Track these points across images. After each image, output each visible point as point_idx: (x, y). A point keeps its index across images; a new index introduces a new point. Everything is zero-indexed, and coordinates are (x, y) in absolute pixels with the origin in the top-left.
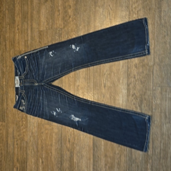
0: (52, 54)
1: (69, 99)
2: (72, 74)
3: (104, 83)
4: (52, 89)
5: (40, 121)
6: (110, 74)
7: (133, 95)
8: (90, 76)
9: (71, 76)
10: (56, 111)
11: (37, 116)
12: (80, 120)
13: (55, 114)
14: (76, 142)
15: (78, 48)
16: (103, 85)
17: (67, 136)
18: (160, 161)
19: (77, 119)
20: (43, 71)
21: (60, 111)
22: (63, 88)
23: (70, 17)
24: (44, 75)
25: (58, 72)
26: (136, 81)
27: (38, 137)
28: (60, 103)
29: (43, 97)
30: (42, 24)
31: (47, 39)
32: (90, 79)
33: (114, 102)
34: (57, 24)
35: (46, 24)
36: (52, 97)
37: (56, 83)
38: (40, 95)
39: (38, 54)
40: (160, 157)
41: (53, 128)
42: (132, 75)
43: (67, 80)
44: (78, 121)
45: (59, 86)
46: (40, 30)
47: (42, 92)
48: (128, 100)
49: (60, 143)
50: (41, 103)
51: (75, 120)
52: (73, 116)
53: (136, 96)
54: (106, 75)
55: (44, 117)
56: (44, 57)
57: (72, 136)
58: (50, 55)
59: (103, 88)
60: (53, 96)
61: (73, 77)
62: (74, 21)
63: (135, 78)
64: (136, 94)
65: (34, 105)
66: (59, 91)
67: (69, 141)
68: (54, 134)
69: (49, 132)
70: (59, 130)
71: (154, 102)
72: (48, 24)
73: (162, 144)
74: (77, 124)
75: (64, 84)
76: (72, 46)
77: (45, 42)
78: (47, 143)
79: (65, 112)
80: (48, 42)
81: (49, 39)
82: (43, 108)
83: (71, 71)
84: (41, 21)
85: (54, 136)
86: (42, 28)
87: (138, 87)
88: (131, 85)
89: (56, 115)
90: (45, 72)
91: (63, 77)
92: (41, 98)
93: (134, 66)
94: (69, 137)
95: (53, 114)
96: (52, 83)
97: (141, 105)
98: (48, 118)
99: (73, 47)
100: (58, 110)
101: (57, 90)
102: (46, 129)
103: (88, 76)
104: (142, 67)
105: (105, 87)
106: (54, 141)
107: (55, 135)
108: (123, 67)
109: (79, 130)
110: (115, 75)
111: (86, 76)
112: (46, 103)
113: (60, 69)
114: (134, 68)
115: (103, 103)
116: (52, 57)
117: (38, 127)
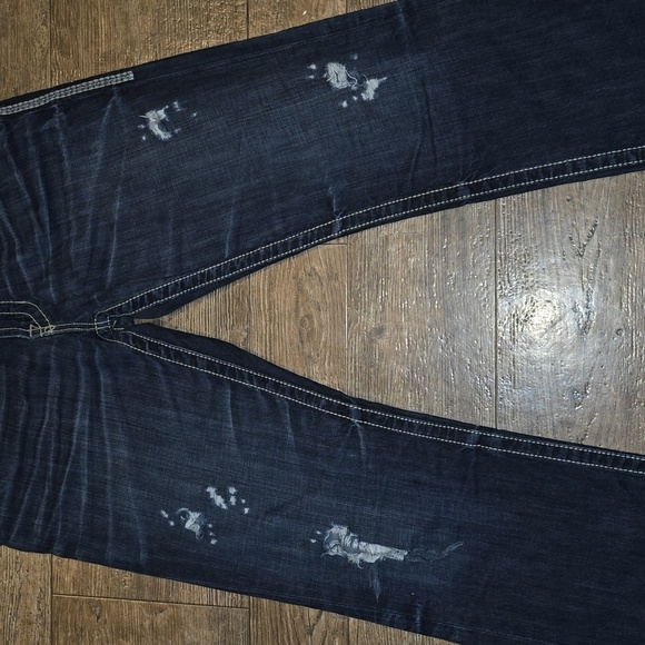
0: (163, 124)
1: (303, 421)
4: (178, 355)
6: (618, 250)
9: (320, 269)
10: (204, 505)
11: (57, 547)
12: (399, 556)
13: (192, 522)
15: (373, 84)
19: (375, 552)
20: (94, 240)
21: (233, 500)
22: (257, 349)
24: (104, 263)
25: (218, 246)
28: (234, 449)
29: (95, 417)
31: (121, 28)
36: (171, 413)
37: (196, 318)
38: (74, 400)
43: (284, 297)
44: (385, 564)
45: (225, 337)
47: (83, 383)
50: (84, 457)
51: (355, 559)
52: (340, 531)
55: (110, 554)
56: (99, 144)
58: (147, 131)
60: (176, 408)
61: (332, 276)
65: (20, 470)
66: (232, 373)
70: (227, 631)
74: (376, 584)
75: (261, 324)
76: (323, 70)
77: (103, 48)
79: (273, 511)
80: (132, 43)
81: (134, 28)
82: (95, 492)
83: (325, 235)
89: (204, 529)
90: (109, 241)
91: (258, 279)
92: (77, 421)
95: (180, 525)
96: (166, 318)
98: (143, 556)
99: (337, 74)
100: (219, 500)
101: (210, 366)
102: (122, 633)
109: (392, 624)
112: (124, 452)
113: (231, 223)
115: (570, 436)
116: (165, 142)
117: (54, 624)
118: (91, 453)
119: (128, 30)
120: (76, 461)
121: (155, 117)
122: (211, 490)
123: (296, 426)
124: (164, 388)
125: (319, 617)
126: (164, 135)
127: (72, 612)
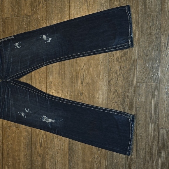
0: (18, 45)
1: (39, 97)
2: (43, 69)
3: (81, 79)
4: (20, 86)
5: (6, 124)
6: (88, 69)
7: (114, 93)
8: (64, 71)
9: (43, 71)
10: (24, 111)
11: (2, 118)
12: (54, 121)
13: (23, 114)
14: (49, 146)
15: (50, 39)
16: (80, 81)
17: (38, 140)
18: (145, 165)
19: (50, 120)
20: (8, 65)
21: (29, 111)
22: (33, 85)
23: (40, 3)
24: (9, 69)
25: (27, 67)
26: (118, 76)
27: (3, 141)
28: (29, 102)
29: (8, 96)
30: (6, 10)
31: (12, 28)
32: (64, 75)
33: (93, 101)
34: (24, 10)
35: (10, 10)
37: (24, 79)
38: (5, 93)
39: (2, 45)
40: (145, 160)
41: (21, 132)
42: (113, 70)
43: (37, 76)
44: (51, 123)
45: (28, 83)
46: (4, 17)
47: (6, 90)
48: (109, 98)
49: (29, 147)
50: (7, 103)
51: (47, 121)
52: (45, 117)
53: (118, 93)
54: (83, 70)
55: (10, 119)
56: (9, 49)
57: (44, 140)
58: (16, 47)
59: (80, 85)
60: (21, 95)
61: (44, 73)
62: (45, 7)
63: (116, 73)
64: (118, 91)
66: (28, 89)
67: (41, 146)
68: (22, 138)
69: (16, 136)
70: (28, 133)
71: (139, 100)
72: (13, 10)
73: (147, 146)
74: (50, 126)
75: (33, 81)
76: (42, 36)
77: (10, 32)
78: (14, 148)
79: (35, 113)
80: (14, 31)
81: (14, 29)
82: (8, 109)
83: (42, 66)
84: (5, 8)
85: (22, 140)
86: (6, 15)
87: (120, 83)
88: (112, 81)
89: (24, 116)
90: (10, 66)
91: (33, 73)
92: (5, 96)
93: (115, 60)
94: (41, 141)
95: (21, 115)
96: (19, 79)
97: (124, 104)
98: (15, 120)
99: (45, 37)
100: (27, 111)
101: (25, 88)
102: (13, 133)
103: (62, 71)
104: (125, 61)
105: (82, 83)
106: (22, 146)
107: (24, 139)
108: (103, 60)
109: (52, 133)
110: (94, 70)
111: (60, 71)
112: (13, 102)
113: (29, 63)
114: (115, 62)
115: (80, 101)
116: (19, 48)
117: (3, 131)
118: (8, 102)
119: (13, 29)
120: (5, 103)
121: (17, 44)
122: (25, 109)
123: (38, 98)
124: (19, 91)
125: (42, 131)
126: (18, 47)
127: (5, 129)
